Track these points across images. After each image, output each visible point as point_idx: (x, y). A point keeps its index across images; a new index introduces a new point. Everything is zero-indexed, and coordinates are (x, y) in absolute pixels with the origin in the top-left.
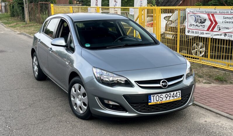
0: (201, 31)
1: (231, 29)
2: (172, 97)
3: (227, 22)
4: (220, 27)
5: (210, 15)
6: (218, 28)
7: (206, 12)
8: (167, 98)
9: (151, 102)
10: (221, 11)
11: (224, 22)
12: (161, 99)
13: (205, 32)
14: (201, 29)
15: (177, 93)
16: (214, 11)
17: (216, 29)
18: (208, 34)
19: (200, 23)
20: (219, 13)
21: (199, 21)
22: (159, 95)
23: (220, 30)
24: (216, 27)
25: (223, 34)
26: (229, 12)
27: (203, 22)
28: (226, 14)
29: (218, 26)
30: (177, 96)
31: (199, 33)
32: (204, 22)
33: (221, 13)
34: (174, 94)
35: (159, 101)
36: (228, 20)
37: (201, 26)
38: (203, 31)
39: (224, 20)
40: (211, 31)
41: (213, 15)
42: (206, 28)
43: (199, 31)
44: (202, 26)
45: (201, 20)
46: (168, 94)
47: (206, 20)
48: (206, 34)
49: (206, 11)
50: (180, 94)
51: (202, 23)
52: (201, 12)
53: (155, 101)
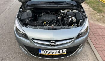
2: (58, 52)
8: (53, 53)
9: (41, 53)
12: (49, 53)
15: (62, 51)
22: (47, 51)
30: (62, 52)
34: (60, 51)
35: (47, 53)
46: (55, 51)
50: (66, 51)
53: (44, 53)
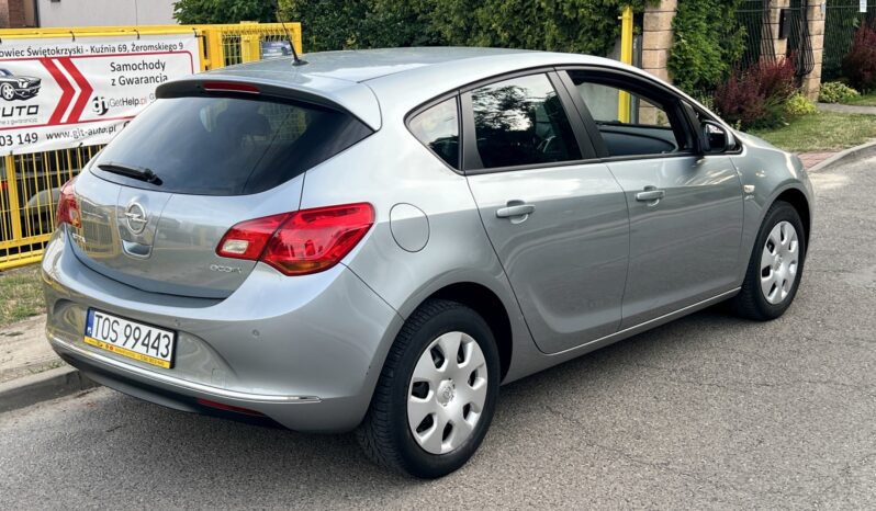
0: (23, 132)
1: (146, 101)
3: (130, 82)
4: (103, 103)
5: (56, 62)
6: (97, 106)
7: (36, 53)
10: (98, 46)
11: (117, 82)
13: (41, 132)
14: (21, 121)
16: (71, 45)
17: (89, 111)
18: (57, 135)
19: (16, 97)
20: (89, 53)
21: (9, 92)
23: (105, 111)
24: (90, 104)
25: (119, 124)
26: (130, 48)
27: (26, 93)
28: (117, 52)
29: (96, 99)
31: (16, 140)
32: (32, 94)
33: (98, 54)
36: (129, 74)
37: (16, 111)
38: (30, 131)
39: (117, 75)
40: (69, 122)
41: (66, 62)
42: (45, 115)
43: (14, 133)
44: (24, 111)
45: (15, 85)
47: (38, 82)
48: (49, 137)
49: (33, 49)
51: (24, 99)
52: (8, 54)
